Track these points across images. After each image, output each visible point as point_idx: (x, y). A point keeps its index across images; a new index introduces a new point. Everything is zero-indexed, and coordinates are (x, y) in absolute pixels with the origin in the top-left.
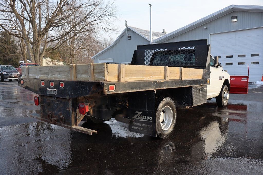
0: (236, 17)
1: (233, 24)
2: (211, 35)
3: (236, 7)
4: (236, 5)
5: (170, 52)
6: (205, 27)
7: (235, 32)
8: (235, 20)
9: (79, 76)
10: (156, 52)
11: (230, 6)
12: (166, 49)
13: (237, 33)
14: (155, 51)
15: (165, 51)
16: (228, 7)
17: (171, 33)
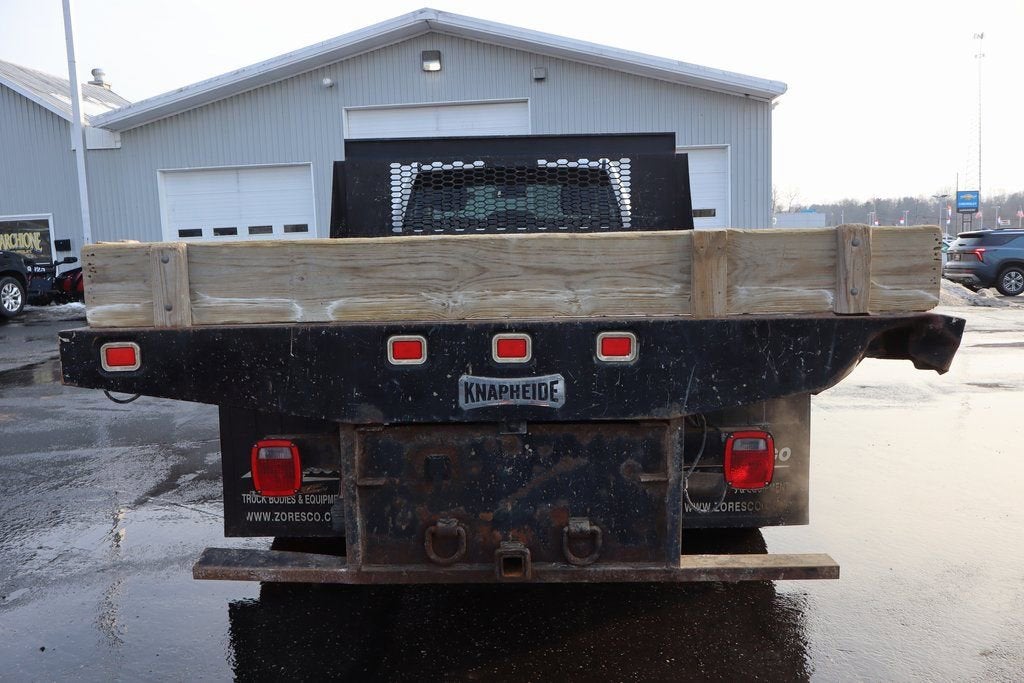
0: (436, 56)
1: (429, 78)
2: (347, 111)
3: (442, 20)
4: (440, 12)
5: (497, 174)
6: (327, 81)
7: (434, 109)
8: (434, 66)
9: (742, 291)
10: (428, 173)
11: (422, 12)
12: (479, 164)
13: (443, 112)
14: (426, 168)
15: (477, 171)
16: (414, 14)
17: (181, 90)
